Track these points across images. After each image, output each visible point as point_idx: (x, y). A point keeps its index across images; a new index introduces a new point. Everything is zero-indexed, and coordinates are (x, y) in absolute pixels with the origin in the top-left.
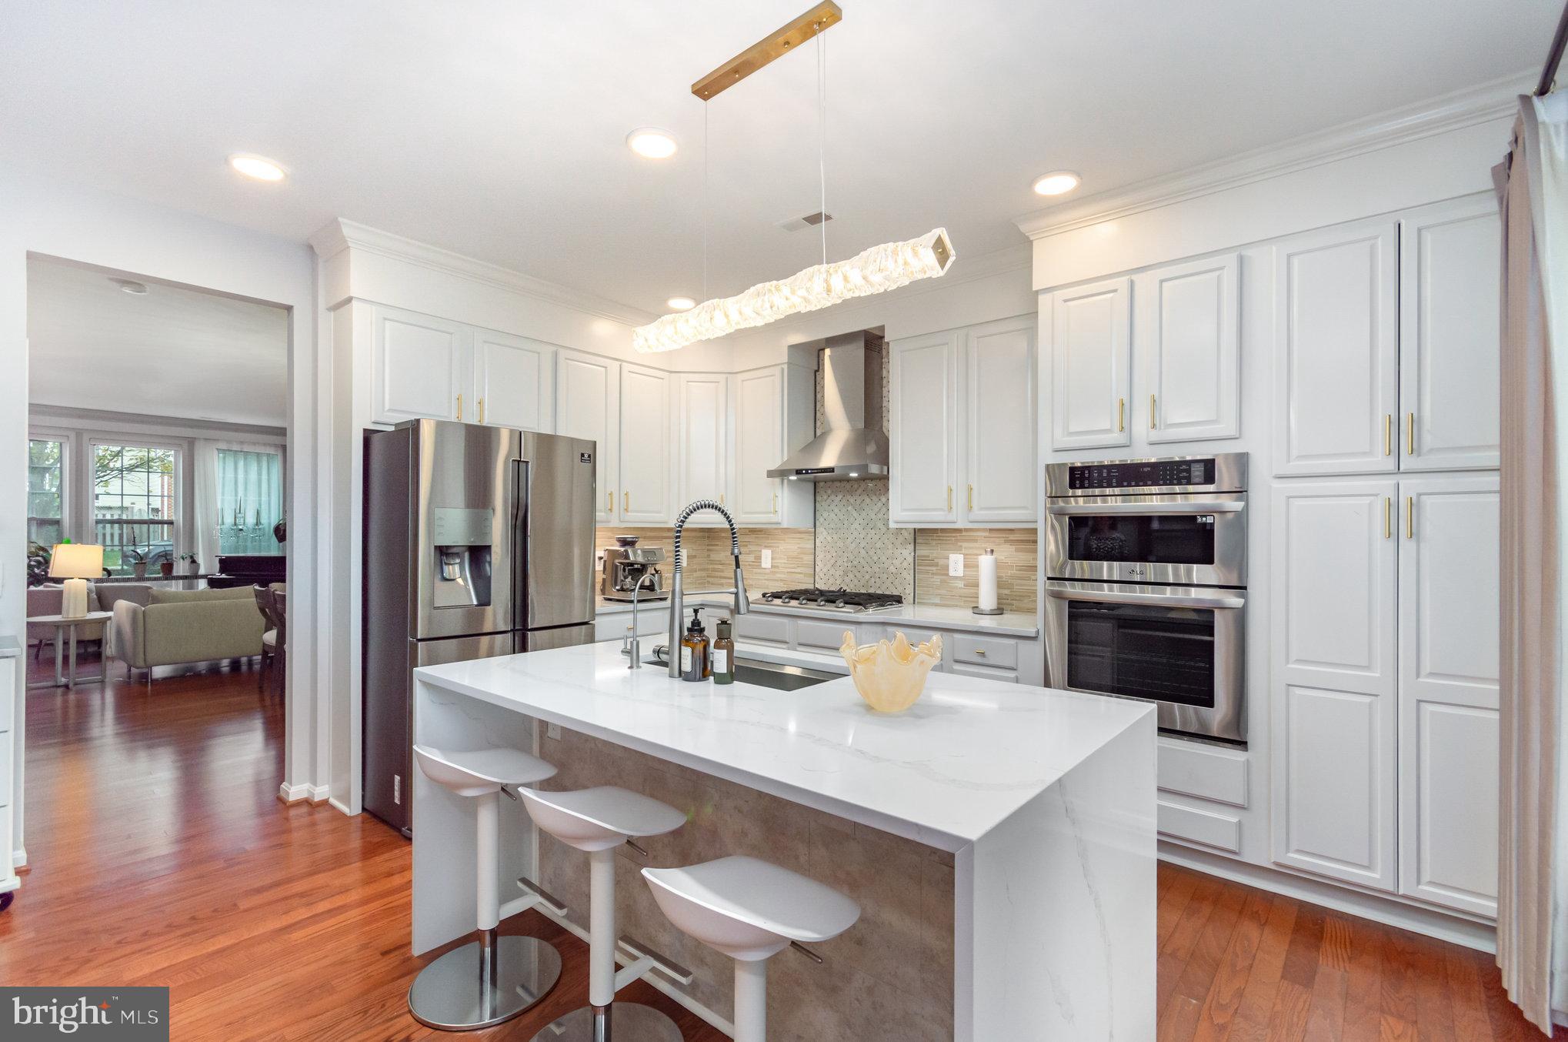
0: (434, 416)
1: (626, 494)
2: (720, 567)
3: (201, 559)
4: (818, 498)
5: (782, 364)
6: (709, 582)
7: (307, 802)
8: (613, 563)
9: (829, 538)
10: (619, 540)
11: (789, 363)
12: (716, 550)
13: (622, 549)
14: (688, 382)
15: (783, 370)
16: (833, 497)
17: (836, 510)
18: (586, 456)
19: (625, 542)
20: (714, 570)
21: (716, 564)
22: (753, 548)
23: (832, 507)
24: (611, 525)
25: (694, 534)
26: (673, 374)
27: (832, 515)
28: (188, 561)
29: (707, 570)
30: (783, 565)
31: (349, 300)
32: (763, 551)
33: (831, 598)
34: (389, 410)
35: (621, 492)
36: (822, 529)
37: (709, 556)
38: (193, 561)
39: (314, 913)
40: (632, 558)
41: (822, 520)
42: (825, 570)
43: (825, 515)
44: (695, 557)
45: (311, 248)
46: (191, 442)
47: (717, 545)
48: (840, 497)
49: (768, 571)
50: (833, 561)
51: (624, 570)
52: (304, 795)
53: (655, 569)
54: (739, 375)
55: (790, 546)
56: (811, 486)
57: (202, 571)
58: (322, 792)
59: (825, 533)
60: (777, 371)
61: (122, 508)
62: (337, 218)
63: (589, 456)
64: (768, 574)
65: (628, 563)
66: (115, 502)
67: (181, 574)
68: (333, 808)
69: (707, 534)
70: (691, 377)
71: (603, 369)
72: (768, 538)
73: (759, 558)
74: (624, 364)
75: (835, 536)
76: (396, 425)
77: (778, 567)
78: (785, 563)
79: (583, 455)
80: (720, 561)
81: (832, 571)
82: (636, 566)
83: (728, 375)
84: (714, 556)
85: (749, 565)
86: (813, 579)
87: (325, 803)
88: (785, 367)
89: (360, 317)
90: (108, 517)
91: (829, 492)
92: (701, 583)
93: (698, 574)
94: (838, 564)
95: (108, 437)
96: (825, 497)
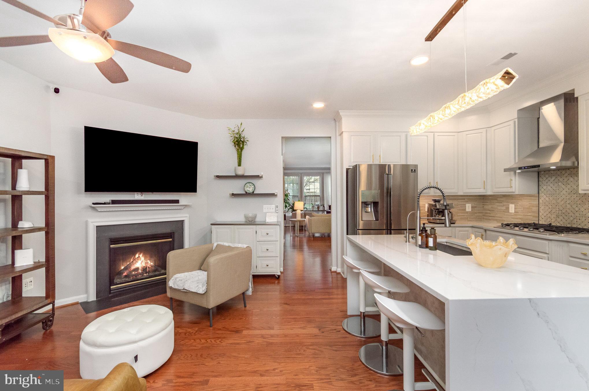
0: (366, 162)
1: (437, 183)
2: (489, 212)
3: (325, 206)
4: (540, 179)
5: (515, 119)
6: (483, 218)
7: (335, 272)
8: (431, 209)
9: (547, 199)
10: (433, 200)
11: (519, 118)
12: (487, 205)
13: (434, 203)
14: (467, 135)
15: (515, 122)
16: (549, 179)
17: (551, 185)
18: (413, 170)
19: (435, 201)
20: (486, 213)
21: (486, 210)
22: (505, 204)
23: (549, 183)
24: (430, 194)
25: (475, 198)
26: (459, 133)
27: (549, 188)
28: (323, 206)
29: (483, 213)
30: (521, 212)
31: (343, 132)
32: (510, 205)
33: (550, 228)
34: (353, 162)
35: (435, 182)
36: (543, 194)
37: (483, 207)
38: (324, 206)
39: (329, 297)
40: (438, 207)
41: (543, 190)
42: (545, 214)
43: (545, 187)
44: (476, 207)
45: (335, 119)
46: (323, 174)
47: (487, 202)
48: (554, 178)
49: (512, 214)
50: (549, 210)
51: (436, 211)
52: (335, 270)
53: (450, 211)
54: (492, 128)
55: (525, 203)
56: (536, 174)
57: (326, 209)
58: (339, 270)
59: (545, 196)
60: (512, 123)
61: (314, 192)
62: (338, 111)
63: (415, 170)
64: (513, 216)
65: (436, 209)
66: (313, 191)
67: (321, 210)
68: (341, 275)
69: (482, 198)
70: (467, 133)
71: (426, 137)
72: (512, 199)
73: (508, 208)
74: (435, 133)
75: (551, 198)
76: (353, 166)
77: (518, 212)
78: (522, 211)
79: (412, 170)
80: (489, 209)
81: (549, 215)
82: (440, 210)
83: (487, 129)
84: (486, 207)
85: (503, 211)
86: (538, 219)
87: (339, 273)
88: (516, 120)
89: (345, 136)
90: (312, 195)
91: (547, 176)
92: (480, 219)
93: (478, 214)
94: (553, 212)
95: (308, 175)
96: (545, 179)
